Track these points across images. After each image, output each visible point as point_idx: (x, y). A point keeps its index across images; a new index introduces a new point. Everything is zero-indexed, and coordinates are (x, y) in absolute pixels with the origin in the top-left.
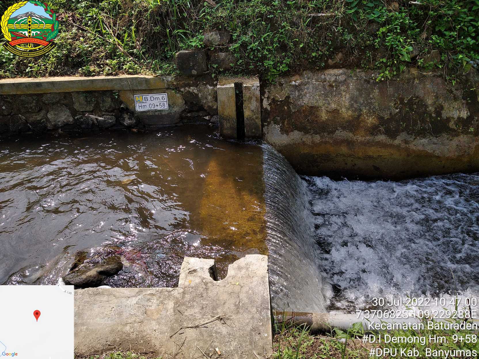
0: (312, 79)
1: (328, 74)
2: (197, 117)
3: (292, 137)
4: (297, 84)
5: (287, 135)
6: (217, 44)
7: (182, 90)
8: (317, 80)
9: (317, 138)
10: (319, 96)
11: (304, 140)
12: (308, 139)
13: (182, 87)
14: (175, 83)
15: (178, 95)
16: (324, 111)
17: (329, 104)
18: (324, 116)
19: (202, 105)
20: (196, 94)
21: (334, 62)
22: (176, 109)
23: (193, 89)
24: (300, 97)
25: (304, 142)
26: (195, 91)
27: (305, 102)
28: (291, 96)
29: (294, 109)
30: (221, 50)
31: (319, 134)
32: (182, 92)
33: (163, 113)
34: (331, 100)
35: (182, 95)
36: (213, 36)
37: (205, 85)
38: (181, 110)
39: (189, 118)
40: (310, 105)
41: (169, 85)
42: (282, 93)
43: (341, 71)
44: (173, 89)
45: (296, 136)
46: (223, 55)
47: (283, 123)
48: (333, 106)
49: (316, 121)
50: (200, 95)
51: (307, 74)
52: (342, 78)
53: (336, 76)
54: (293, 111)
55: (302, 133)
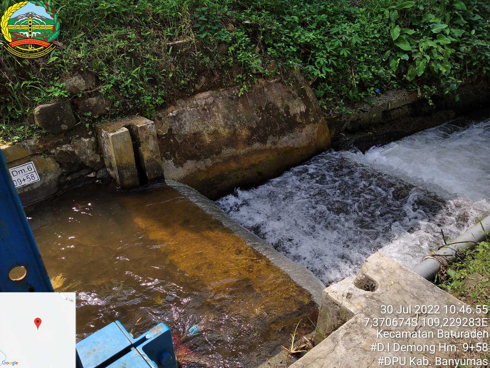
0: (186, 107)
1: (198, 99)
2: (78, 178)
3: (187, 168)
4: (174, 115)
5: (182, 167)
6: (83, 89)
7: (53, 151)
8: (191, 107)
9: (209, 162)
10: (198, 121)
11: (198, 167)
12: (201, 165)
13: (52, 148)
14: (41, 146)
15: (49, 159)
16: (206, 134)
17: (208, 127)
18: (208, 140)
19: (82, 163)
20: (71, 152)
21: (201, 86)
22: (50, 177)
23: (66, 147)
24: (181, 126)
25: (199, 170)
26: (70, 149)
27: (187, 130)
28: (173, 128)
29: (180, 139)
30: (90, 95)
31: (209, 157)
32: (54, 154)
33: (35, 187)
34: (209, 123)
35: (55, 158)
36: (77, 81)
37: (79, 138)
38: (57, 177)
39: (69, 183)
40: (192, 132)
41: (33, 150)
42: (163, 127)
43: (207, 94)
44: (41, 154)
45: (190, 165)
46: (94, 100)
47: (174, 156)
48: (212, 128)
49: (203, 146)
50: (76, 152)
51: (180, 103)
52: (210, 100)
53: (205, 99)
54: (180, 142)
55: (195, 161)
